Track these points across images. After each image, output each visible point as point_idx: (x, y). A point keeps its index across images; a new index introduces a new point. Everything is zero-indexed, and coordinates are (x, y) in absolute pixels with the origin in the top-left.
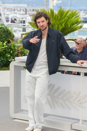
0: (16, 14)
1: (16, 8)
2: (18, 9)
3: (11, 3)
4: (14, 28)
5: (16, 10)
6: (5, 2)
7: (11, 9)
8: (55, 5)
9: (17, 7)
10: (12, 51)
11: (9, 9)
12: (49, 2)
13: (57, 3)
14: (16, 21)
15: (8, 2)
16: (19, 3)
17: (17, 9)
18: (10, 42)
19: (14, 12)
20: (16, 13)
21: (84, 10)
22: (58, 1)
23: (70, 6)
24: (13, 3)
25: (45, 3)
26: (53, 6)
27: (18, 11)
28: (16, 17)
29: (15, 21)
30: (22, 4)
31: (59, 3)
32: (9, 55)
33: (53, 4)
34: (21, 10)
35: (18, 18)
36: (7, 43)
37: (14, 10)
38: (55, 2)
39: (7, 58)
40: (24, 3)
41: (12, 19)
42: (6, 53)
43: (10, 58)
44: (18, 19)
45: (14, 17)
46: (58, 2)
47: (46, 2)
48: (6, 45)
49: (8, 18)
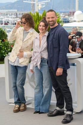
0: (8, 18)
1: (8, 13)
2: (10, 14)
3: (4, 9)
4: (7, 29)
5: (8, 15)
7: (4, 14)
8: (40, 9)
10: (6, 48)
11: (2, 14)
12: (35, 7)
13: (41, 8)
15: (1, 8)
16: (10, 9)
17: (9, 14)
18: (4, 41)
19: (7, 16)
20: (9, 17)
21: (64, 13)
24: (6, 9)
25: (32, 8)
26: (39, 10)
27: (10, 15)
28: (8, 20)
29: (8, 24)
30: (13, 9)
32: (4, 52)
33: (39, 8)
34: (12, 14)
35: (10, 21)
36: (1, 42)
37: (7, 15)
38: (40, 6)
39: (2, 53)
40: (15, 9)
41: (5, 21)
42: (1, 49)
43: (4, 54)
44: (10, 22)
45: (7, 20)
47: (33, 7)
48: (1, 43)
49: (2, 21)
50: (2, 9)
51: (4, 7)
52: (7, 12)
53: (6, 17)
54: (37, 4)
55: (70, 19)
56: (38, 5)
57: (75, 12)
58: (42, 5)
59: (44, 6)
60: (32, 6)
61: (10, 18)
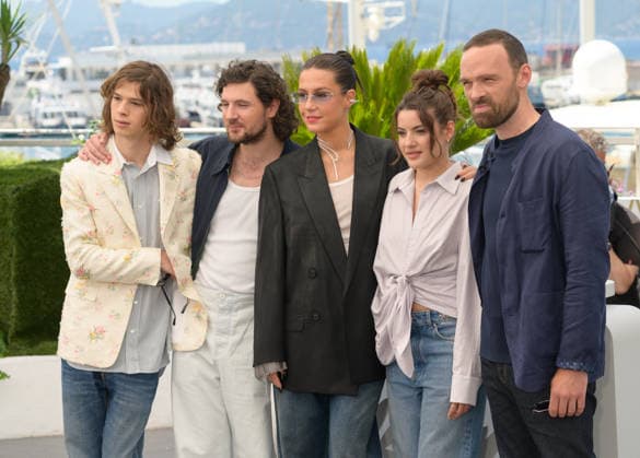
0: (196, 91)
1: (196, 63)
2: (207, 68)
3: (170, 42)
5: (196, 73)
6: (140, 38)
8: (373, 36)
9: (199, 56)
12: (346, 27)
13: (384, 27)
14: (199, 121)
15: (158, 36)
16: (208, 40)
17: (201, 67)
19: (186, 81)
20: (198, 86)
22: (387, 19)
23: (447, 36)
24: (181, 42)
25: (329, 30)
26: (368, 43)
27: (203, 75)
28: (197, 103)
29: (193, 123)
30: (221, 41)
31: (391, 26)
33: (367, 31)
34: (218, 70)
35: (205, 108)
37: (188, 72)
38: (376, 21)
40: (231, 40)
44: (204, 114)
45: (187, 103)
46: (388, 23)
47: (333, 27)
50: (157, 43)
51: (170, 31)
52: (187, 58)
53: (185, 86)
54: (359, 10)
55: (548, 87)
56: (364, 15)
57: (578, 48)
58: (389, 12)
59: (399, 19)
60: (330, 18)
61: (206, 92)
